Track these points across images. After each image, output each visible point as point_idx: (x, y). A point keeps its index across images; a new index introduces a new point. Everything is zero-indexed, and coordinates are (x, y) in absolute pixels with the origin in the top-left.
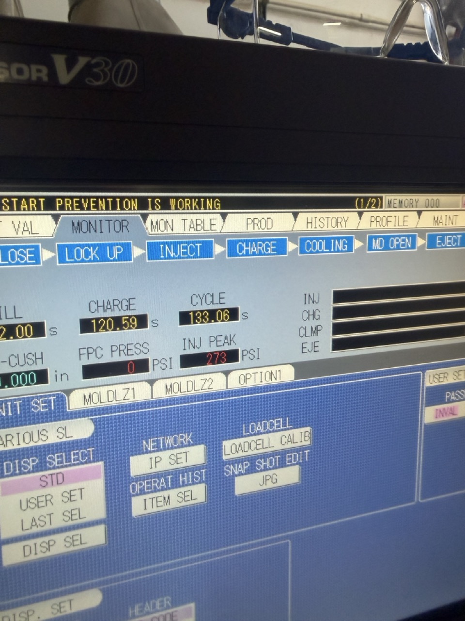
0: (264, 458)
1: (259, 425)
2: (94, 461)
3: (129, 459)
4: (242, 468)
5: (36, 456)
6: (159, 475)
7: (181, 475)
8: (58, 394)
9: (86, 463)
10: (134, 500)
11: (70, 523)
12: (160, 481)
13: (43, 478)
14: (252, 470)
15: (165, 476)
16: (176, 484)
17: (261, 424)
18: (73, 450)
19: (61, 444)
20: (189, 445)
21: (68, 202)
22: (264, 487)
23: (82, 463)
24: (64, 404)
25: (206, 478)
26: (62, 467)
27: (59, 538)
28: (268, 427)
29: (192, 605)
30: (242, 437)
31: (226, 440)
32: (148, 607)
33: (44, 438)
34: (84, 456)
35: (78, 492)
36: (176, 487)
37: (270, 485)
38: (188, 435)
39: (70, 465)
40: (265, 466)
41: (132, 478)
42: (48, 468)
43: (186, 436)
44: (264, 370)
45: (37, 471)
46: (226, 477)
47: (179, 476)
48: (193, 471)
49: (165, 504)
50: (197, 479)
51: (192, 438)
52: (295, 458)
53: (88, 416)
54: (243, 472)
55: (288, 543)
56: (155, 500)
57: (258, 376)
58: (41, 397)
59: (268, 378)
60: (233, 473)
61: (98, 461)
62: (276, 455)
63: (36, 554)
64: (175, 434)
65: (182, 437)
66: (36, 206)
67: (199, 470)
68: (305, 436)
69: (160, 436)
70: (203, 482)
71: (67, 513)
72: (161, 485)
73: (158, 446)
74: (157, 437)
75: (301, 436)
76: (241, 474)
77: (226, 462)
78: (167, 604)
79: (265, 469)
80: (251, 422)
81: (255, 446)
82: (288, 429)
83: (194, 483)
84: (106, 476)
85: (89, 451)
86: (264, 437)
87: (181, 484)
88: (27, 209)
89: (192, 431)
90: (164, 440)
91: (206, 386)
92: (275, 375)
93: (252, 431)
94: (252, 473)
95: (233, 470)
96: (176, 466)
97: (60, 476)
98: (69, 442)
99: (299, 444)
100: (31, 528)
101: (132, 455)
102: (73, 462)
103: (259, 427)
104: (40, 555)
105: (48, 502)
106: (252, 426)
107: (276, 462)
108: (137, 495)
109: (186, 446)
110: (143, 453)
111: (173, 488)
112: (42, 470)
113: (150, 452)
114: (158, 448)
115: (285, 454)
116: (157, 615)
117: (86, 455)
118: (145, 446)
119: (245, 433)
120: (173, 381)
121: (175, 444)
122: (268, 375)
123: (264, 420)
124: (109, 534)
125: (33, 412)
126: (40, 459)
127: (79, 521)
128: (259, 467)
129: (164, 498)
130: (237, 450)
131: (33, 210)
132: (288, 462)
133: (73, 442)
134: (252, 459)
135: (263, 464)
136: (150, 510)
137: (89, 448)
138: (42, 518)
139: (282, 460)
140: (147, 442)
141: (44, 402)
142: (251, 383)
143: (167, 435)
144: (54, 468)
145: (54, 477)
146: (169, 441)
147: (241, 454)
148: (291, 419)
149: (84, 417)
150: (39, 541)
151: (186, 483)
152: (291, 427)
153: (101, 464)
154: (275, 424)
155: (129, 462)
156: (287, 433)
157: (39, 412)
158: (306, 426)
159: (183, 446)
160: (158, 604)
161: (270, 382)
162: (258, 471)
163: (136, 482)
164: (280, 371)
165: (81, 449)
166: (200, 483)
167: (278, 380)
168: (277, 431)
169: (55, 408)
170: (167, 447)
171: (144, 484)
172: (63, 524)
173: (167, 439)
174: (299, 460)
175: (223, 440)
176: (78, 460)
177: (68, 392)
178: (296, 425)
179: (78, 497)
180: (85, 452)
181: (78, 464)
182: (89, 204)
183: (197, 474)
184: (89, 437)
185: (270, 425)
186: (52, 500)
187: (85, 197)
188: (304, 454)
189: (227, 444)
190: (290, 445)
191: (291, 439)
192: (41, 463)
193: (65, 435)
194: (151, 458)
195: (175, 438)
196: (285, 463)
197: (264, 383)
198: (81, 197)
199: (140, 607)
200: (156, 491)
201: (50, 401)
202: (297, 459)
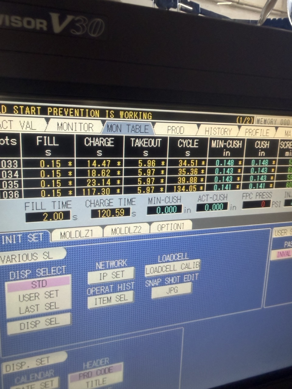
0: (170, 277)
1: (168, 256)
2: (65, 274)
3: (87, 273)
4: (157, 282)
5: (30, 269)
6: (105, 284)
7: (119, 285)
8: (45, 231)
9: (61, 274)
10: (89, 298)
11: (50, 311)
12: (105, 288)
13: (34, 283)
14: (162, 284)
15: (109, 285)
16: (115, 291)
17: (170, 256)
18: (53, 266)
19: (45, 262)
20: (125, 267)
21: (55, 110)
22: (170, 295)
23: (58, 275)
24: (48, 238)
25: (134, 287)
26: (46, 276)
27: (42, 319)
28: (174, 258)
29: (122, 364)
30: (158, 263)
31: (148, 264)
32: (95, 363)
33: (35, 258)
34: (59, 270)
35: (55, 293)
36: (116, 292)
37: (173, 293)
38: (125, 261)
39: (51, 276)
40: (171, 282)
41: (89, 285)
42: (37, 277)
43: (123, 261)
44: (173, 222)
45: (30, 278)
46: (146, 287)
47: (118, 286)
48: (126, 283)
49: (108, 302)
50: (128, 288)
51: (126, 263)
52: (189, 278)
53: (63, 246)
54: (157, 285)
55: (182, 329)
56: (102, 299)
57: (169, 226)
58: (34, 232)
59: (175, 228)
60: (151, 285)
61: (68, 274)
62: (178, 276)
63: (28, 328)
64: (116, 260)
65: (120, 262)
66: (35, 111)
67: (130, 282)
68: (196, 265)
69: (107, 261)
70: (132, 290)
71: (47, 305)
72: (106, 290)
73: (105, 266)
74: (105, 261)
75: (194, 265)
76: (155, 286)
77: (147, 278)
78: (107, 362)
79: (171, 284)
80: (164, 254)
81: (166, 269)
82: (186, 260)
83: (126, 290)
84: (72, 283)
85: (63, 268)
86: (172, 264)
87: (118, 290)
88: (29, 114)
89: (127, 258)
90: (109, 262)
91: (137, 231)
92: (180, 226)
93: (164, 260)
94: (162, 286)
95: (151, 283)
96: (116, 279)
97: (44, 282)
98: (50, 262)
99: (193, 269)
100: (25, 313)
101: (89, 271)
102: (52, 274)
103: (168, 258)
104: (30, 329)
105: (36, 297)
106: (164, 257)
107: (177, 279)
108: (91, 296)
109: (123, 267)
110: (96, 270)
111: (113, 292)
112: (33, 278)
113: (101, 270)
114: (105, 268)
115: (184, 275)
116: (100, 368)
117: (60, 270)
118: (98, 266)
119: (160, 261)
120: (116, 226)
121: (116, 266)
122: (176, 225)
123: (172, 254)
124: (73, 318)
125: (29, 242)
126: (32, 271)
127: (55, 310)
128: (167, 282)
129: (108, 298)
130: (154, 271)
131: (33, 114)
132: (185, 280)
133: (53, 261)
134: (163, 277)
135: (170, 280)
136: (99, 305)
137: (63, 265)
138: (32, 307)
139: (181, 279)
140: (99, 264)
141: (36, 236)
142: (165, 230)
143: (111, 260)
144: (41, 277)
145: (41, 282)
146: (113, 263)
147: (156, 274)
148: (189, 254)
149: (60, 246)
150: (30, 321)
151: (122, 290)
152: (188, 258)
153: (70, 276)
154: (179, 257)
155: (87, 275)
156: (185, 262)
157: (32, 242)
158: (197, 259)
159: (121, 267)
160: (101, 362)
161: (177, 230)
162: (166, 285)
163: (91, 288)
164: (183, 223)
165: (58, 266)
166: (130, 290)
167: (182, 229)
168: (179, 261)
169: (42, 240)
170: (111, 267)
171: (96, 289)
172: (45, 311)
173: (111, 262)
174: (192, 279)
175: (146, 265)
176: (55, 272)
177: (51, 230)
178: (191, 257)
179: (55, 295)
180: (60, 268)
181: (56, 275)
182: (69, 112)
183: (128, 284)
184: (63, 259)
185: (175, 257)
186: (39, 297)
187: (66, 108)
188: (195, 276)
189: (148, 267)
190: (187, 270)
191: (187, 266)
192: (32, 273)
193: (48, 257)
194: (101, 274)
195: (116, 262)
196: (183, 280)
197: (173, 230)
198: (64, 108)
199: (90, 363)
200: (103, 294)
201: (39, 236)
202: (191, 279)
